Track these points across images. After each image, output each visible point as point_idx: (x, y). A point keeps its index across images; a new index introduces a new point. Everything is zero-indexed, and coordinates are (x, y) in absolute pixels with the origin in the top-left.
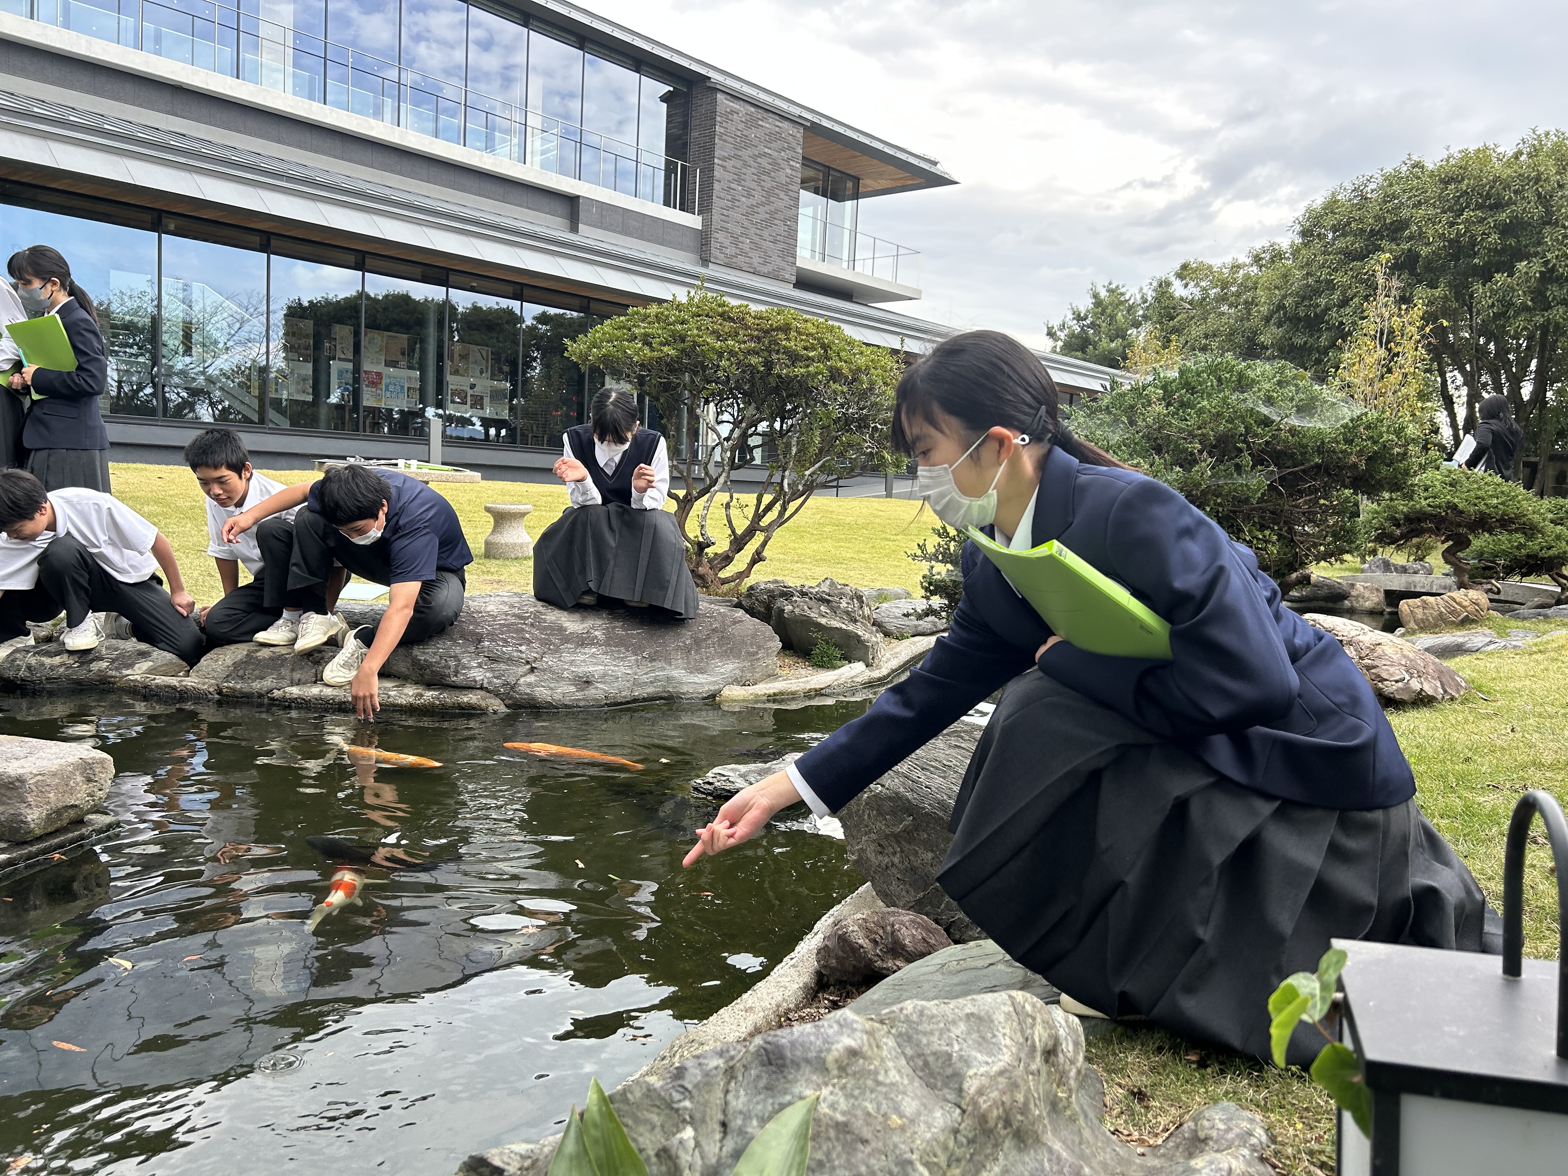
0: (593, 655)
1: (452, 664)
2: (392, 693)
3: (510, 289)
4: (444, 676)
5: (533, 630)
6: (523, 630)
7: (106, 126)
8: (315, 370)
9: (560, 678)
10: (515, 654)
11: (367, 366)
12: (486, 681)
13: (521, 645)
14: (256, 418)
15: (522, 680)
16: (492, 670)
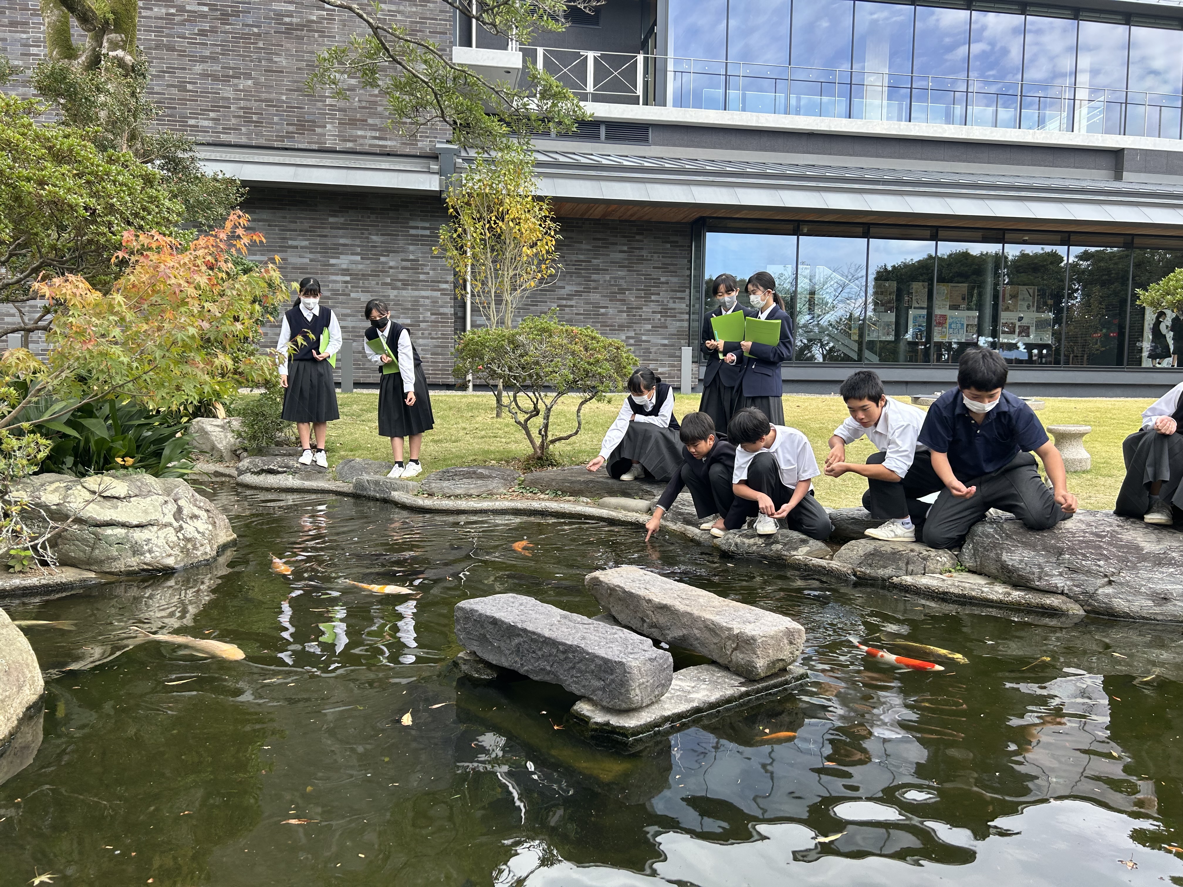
0: (1171, 575)
1: (1036, 570)
2: (985, 590)
3: (1058, 237)
4: (1028, 580)
5: (1110, 548)
6: (1100, 547)
7: (768, 171)
8: (897, 317)
9: (1138, 593)
10: (1094, 568)
11: (937, 312)
12: (1066, 588)
13: (1099, 560)
14: (856, 358)
15: (1100, 591)
16: (1072, 580)
